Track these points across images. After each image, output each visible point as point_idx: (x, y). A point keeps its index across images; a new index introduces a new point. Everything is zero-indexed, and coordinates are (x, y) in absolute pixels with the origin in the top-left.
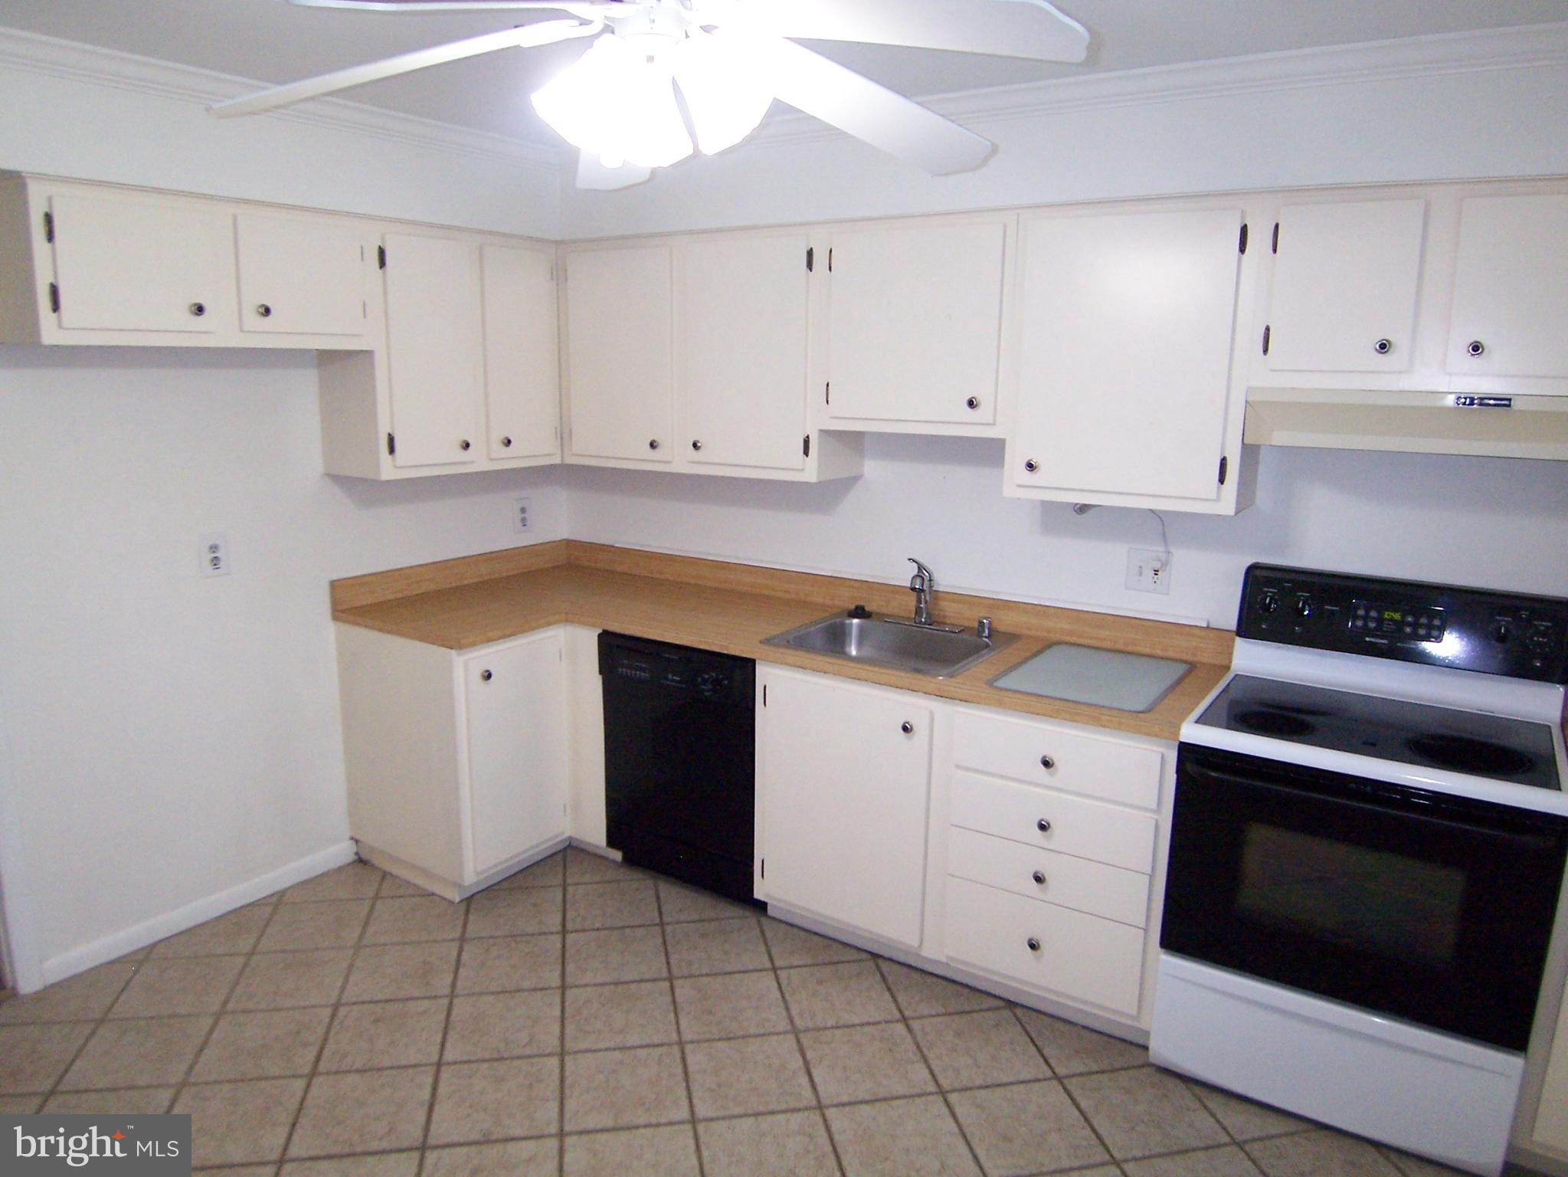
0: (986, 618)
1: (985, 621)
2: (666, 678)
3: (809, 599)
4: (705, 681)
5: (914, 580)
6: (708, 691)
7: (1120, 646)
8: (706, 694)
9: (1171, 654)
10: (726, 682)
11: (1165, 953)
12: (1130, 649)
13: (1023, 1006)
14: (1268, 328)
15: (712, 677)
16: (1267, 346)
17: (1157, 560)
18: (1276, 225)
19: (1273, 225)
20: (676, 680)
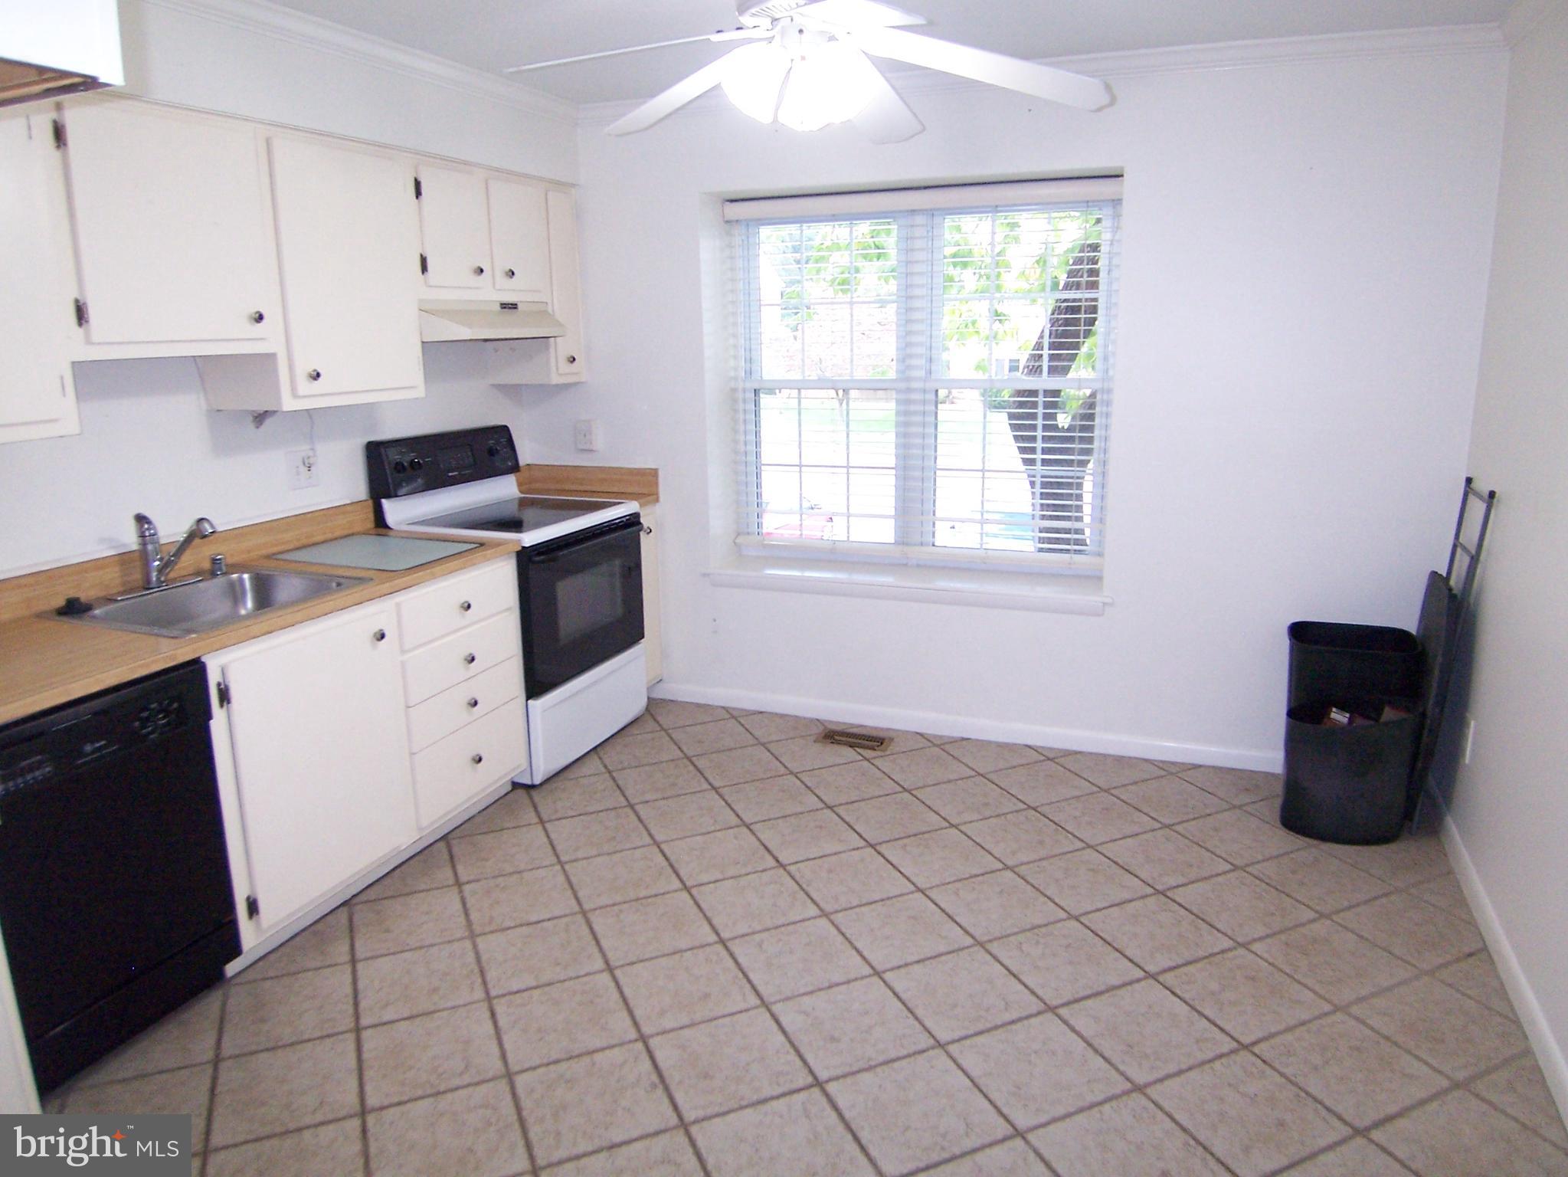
0: (218, 554)
1: (220, 557)
2: (85, 754)
5: (197, 528)
10: (176, 705)
11: (535, 700)
13: (448, 833)
14: (421, 255)
15: (153, 709)
16: (424, 268)
17: (309, 458)
18: (416, 180)
19: (413, 179)
20: (100, 747)
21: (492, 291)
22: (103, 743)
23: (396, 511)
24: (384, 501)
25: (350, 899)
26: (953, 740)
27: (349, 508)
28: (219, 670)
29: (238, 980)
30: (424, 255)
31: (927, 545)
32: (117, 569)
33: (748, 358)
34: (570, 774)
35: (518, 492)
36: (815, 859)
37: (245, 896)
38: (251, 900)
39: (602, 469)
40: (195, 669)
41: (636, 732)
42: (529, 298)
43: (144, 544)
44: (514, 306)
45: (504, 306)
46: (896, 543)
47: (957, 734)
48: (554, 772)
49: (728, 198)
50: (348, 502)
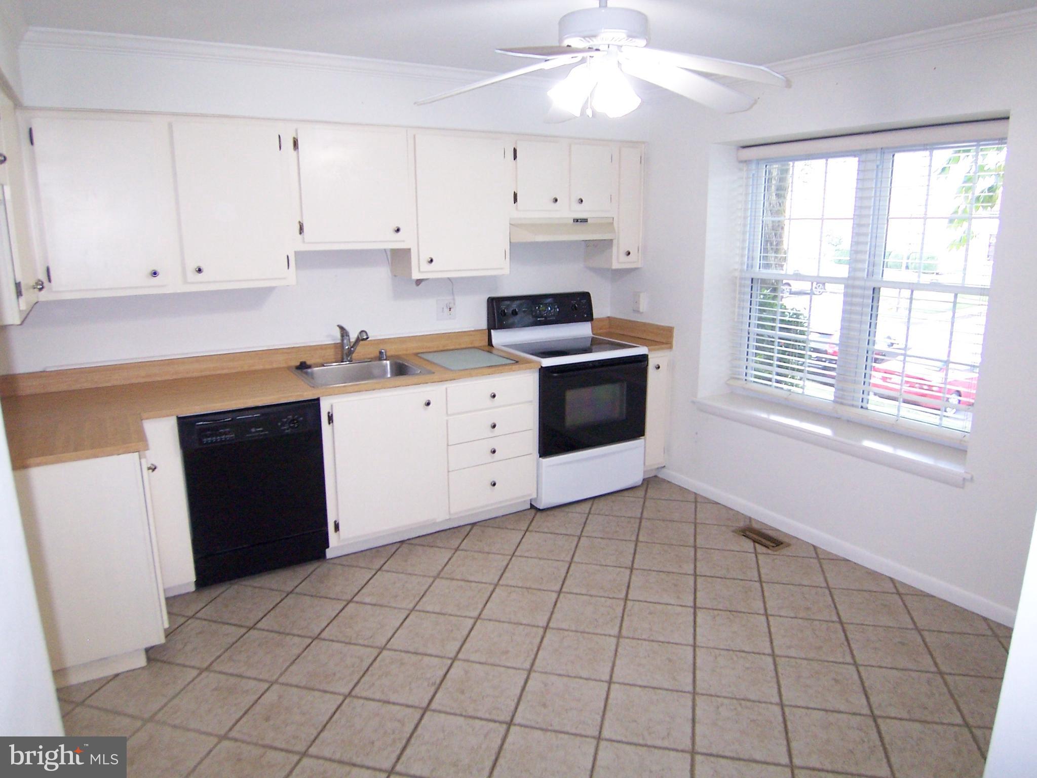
0: (384, 350)
1: (383, 351)
2: (251, 433)
3: (253, 368)
4: (283, 425)
5: (361, 334)
6: (288, 429)
7: (441, 348)
8: (287, 431)
9: (463, 346)
10: (301, 419)
11: (543, 458)
12: (446, 348)
13: (478, 522)
14: (514, 192)
15: (289, 419)
16: (515, 200)
17: (450, 303)
18: (514, 149)
19: (513, 149)
20: (259, 431)
21: (567, 211)
22: (261, 429)
23: (500, 338)
24: (492, 331)
25: (406, 540)
26: (835, 558)
27: (471, 333)
28: (330, 405)
29: (332, 561)
30: (516, 192)
31: (856, 407)
32: (333, 350)
33: (750, 257)
34: (566, 509)
35: (591, 334)
36: (650, 602)
37: (334, 520)
38: (337, 523)
39: (644, 324)
40: (315, 404)
41: (627, 495)
42: (594, 215)
43: (342, 340)
44: (585, 221)
45: (576, 221)
46: (834, 401)
47: (842, 554)
48: (555, 505)
49: (742, 145)
50: (473, 329)
